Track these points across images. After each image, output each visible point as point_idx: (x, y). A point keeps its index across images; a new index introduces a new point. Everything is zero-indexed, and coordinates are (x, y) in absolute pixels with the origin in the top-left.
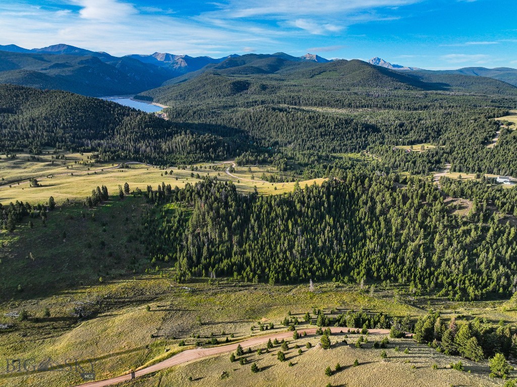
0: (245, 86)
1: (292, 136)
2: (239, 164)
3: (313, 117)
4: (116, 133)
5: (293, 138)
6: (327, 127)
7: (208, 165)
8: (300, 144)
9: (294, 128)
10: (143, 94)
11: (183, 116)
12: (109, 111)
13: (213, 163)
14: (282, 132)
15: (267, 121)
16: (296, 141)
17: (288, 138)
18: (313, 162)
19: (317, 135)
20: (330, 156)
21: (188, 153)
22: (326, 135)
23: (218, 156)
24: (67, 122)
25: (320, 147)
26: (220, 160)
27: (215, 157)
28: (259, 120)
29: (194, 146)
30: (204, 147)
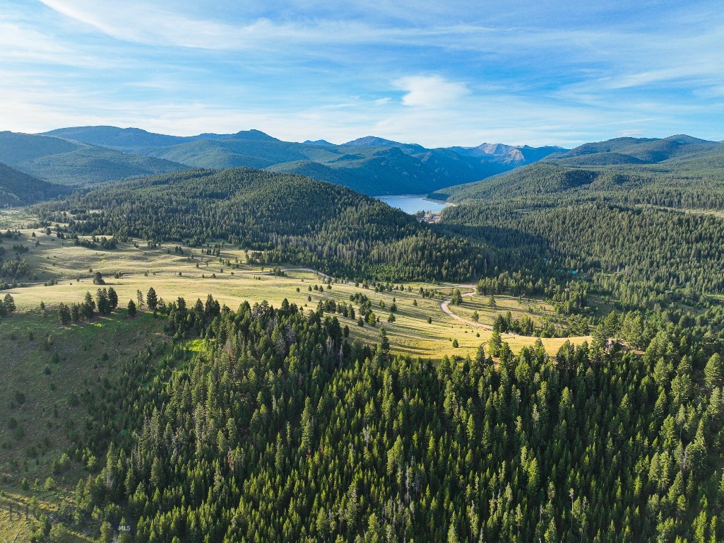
0: (587, 178)
1: (631, 254)
2: (484, 291)
3: (688, 221)
4: (323, 228)
5: (633, 256)
6: (718, 241)
7: (416, 286)
8: (641, 271)
9: (641, 240)
10: (439, 191)
11: (462, 217)
14: (613, 246)
15: (591, 226)
16: (636, 263)
18: (650, 305)
19: (688, 256)
20: (701, 299)
21: (406, 264)
22: (712, 256)
23: (456, 274)
24: (268, 210)
25: (687, 279)
26: (455, 282)
27: (447, 274)
28: (578, 224)
29: (420, 253)
30: (436, 257)
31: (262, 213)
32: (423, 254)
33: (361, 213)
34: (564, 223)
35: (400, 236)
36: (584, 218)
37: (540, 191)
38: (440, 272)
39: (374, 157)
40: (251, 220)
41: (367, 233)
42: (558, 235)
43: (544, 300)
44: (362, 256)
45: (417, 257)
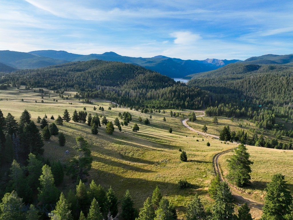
0: (256, 68)
2: (210, 114)
4: (126, 83)
7: (168, 111)
10: (188, 76)
12: (133, 72)
13: (183, 110)
14: (279, 93)
15: (264, 85)
17: (286, 98)
21: (165, 100)
23: (193, 104)
24: (100, 75)
27: (188, 105)
28: (257, 83)
29: (173, 94)
30: (182, 96)
31: (96, 76)
32: (175, 94)
33: (146, 76)
34: (249, 83)
35: (164, 87)
36: (260, 81)
37: (234, 73)
38: (184, 104)
39: (160, 62)
40: (90, 80)
41: (147, 86)
42: (246, 89)
43: (247, 120)
44: (142, 96)
45: (171, 96)
